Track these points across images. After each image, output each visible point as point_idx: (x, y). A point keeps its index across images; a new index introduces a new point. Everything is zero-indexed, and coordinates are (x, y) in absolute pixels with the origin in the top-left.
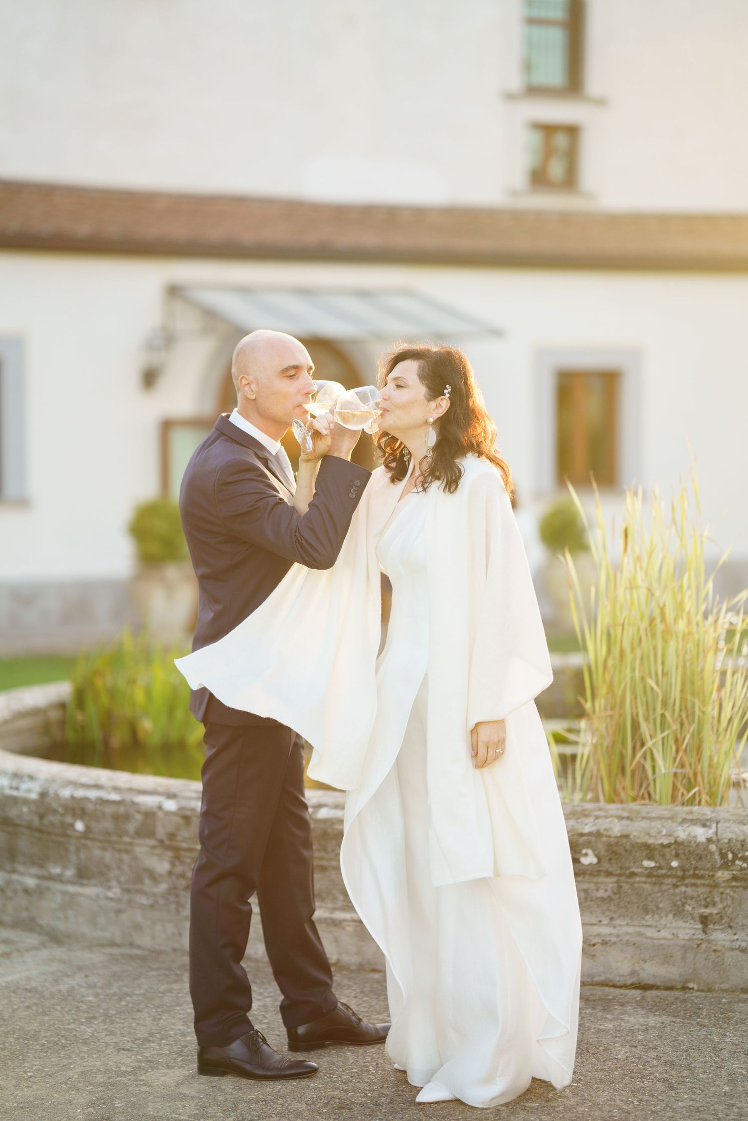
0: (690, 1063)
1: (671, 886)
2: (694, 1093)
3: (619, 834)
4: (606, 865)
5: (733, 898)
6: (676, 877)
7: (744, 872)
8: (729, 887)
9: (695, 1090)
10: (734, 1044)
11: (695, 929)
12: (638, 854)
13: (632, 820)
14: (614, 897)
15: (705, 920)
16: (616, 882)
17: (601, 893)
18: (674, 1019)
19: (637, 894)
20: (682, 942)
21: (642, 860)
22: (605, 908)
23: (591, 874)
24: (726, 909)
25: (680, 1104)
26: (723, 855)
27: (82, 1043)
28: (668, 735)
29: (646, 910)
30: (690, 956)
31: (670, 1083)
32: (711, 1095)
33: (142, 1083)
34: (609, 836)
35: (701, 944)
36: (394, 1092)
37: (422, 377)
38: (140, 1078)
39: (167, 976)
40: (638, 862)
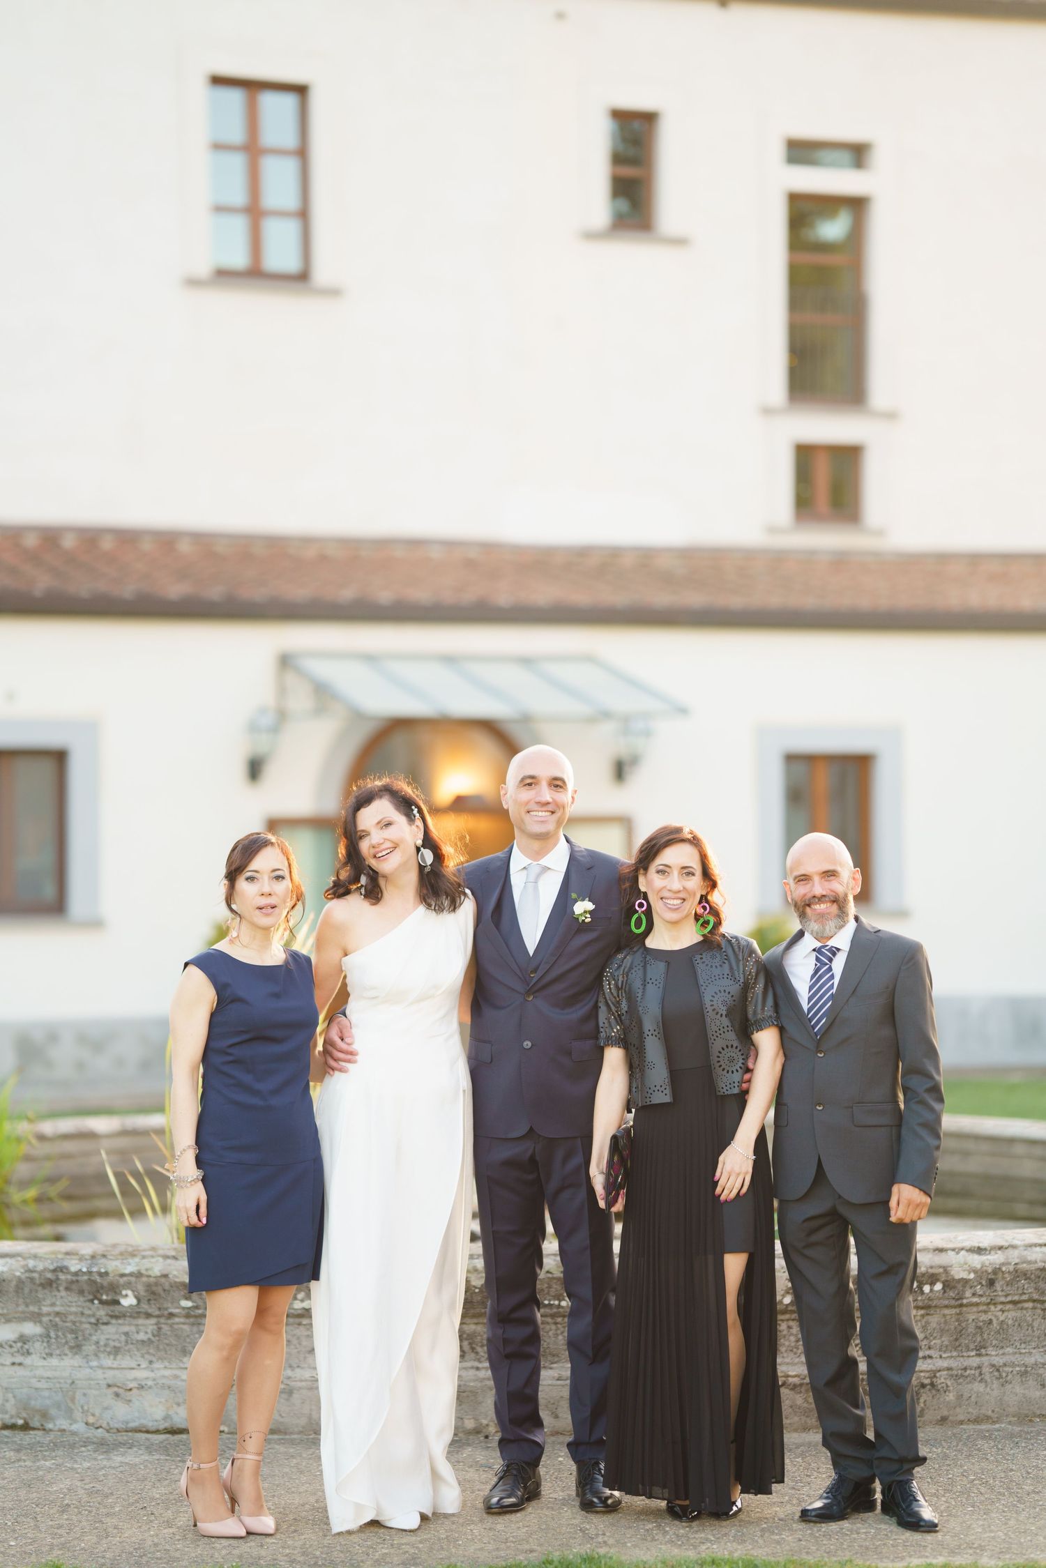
3: (158, 1274)
4: (145, 1307)
12: (176, 1294)
13: (177, 1259)
14: (154, 1339)
16: (156, 1324)
17: (142, 1336)
19: (176, 1335)
21: (179, 1300)
22: (144, 1352)
23: (131, 1317)
29: (183, 1352)
34: (150, 1276)
40: (175, 1302)
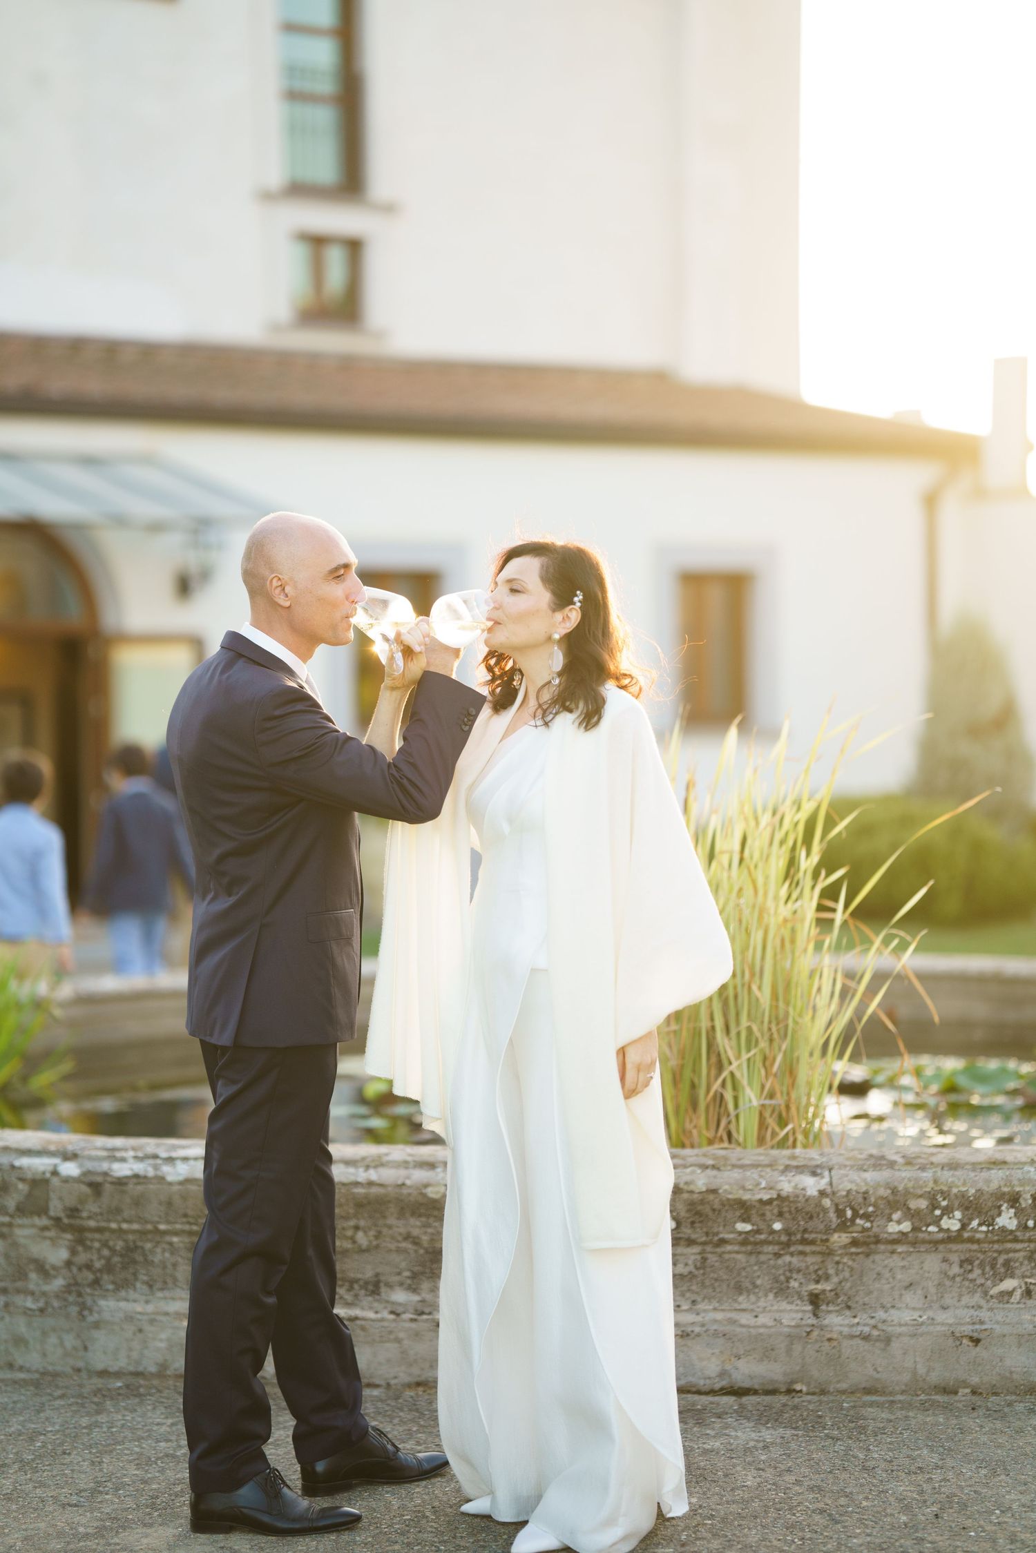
0: (842, 1488)
1: (771, 1256)
2: (867, 1526)
3: (704, 1189)
4: (686, 1231)
5: (852, 1269)
6: (779, 1243)
7: (865, 1234)
8: (847, 1254)
9: (866, 1522)
10: (885, 1460)
11: (804, 1311)
12: (730, 1215)
13: (718, 1169)
14: (696, 1272)
15: (815, 1300)
16: (700, 1253)
18: (796, 1433)
19: (727, 1267)
20: (786, 1330)
21: (735, 1223)
22: (685, 1288)
24: (843, 1284)
25: (855, 1541)
26: (840, 1213)
27: (4, 1499)
28: (755, 1055)
29: (739, 1289)
30: (797, 1348)
31: (830, 1515)
32: (888, 1527)
33: (118, 1547)
34: (692, 1192)
35: (811, 1331)
36: (473, 1543)
37: (546, 579)
38: (113, 1541)
39: (83, 1405)
40: (729, 1225)
